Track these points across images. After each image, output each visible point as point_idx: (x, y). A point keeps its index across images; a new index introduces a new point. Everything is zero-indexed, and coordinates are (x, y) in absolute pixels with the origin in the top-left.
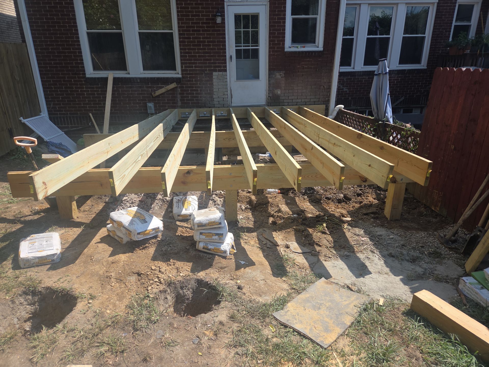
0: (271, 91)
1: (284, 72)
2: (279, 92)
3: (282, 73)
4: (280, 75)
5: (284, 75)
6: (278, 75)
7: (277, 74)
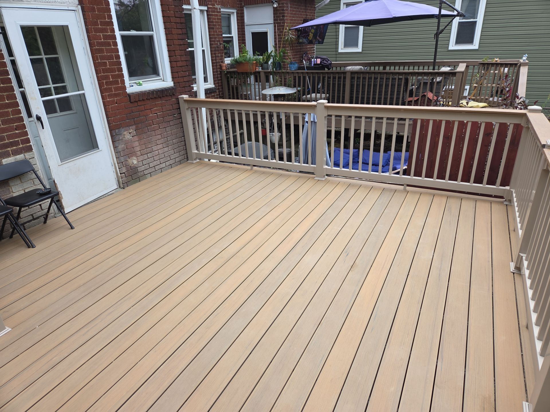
0: (122, 162)
1: (134, 127)
2: (135, 162)
3: (132, 130)
4: (130, 133)
5: (135, 132)
6: (128, 135)
7: (125, 133)
